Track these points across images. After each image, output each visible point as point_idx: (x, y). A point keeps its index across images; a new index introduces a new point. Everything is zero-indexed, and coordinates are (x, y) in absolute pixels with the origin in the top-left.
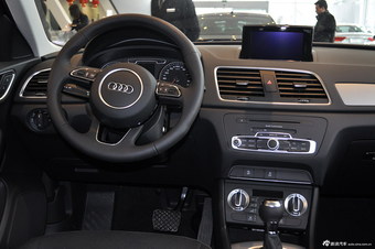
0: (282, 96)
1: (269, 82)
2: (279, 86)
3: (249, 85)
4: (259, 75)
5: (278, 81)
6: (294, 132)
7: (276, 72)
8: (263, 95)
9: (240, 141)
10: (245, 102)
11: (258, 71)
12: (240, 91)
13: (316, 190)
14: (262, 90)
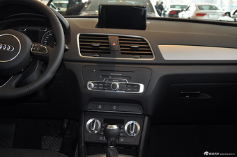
0: (122, 53)
1: (114, 44)
2: (121, 47)
3: (101, 46)
4: (108, 39)
5: (120, 43)
6: (130, 78)
7: (119, 37)
8: (109, 53)
9: (93, 85)
10: (97, 57)
11: (107, 36)
12: (94, 50)
13: (146, 118)
14: (109, 50)
